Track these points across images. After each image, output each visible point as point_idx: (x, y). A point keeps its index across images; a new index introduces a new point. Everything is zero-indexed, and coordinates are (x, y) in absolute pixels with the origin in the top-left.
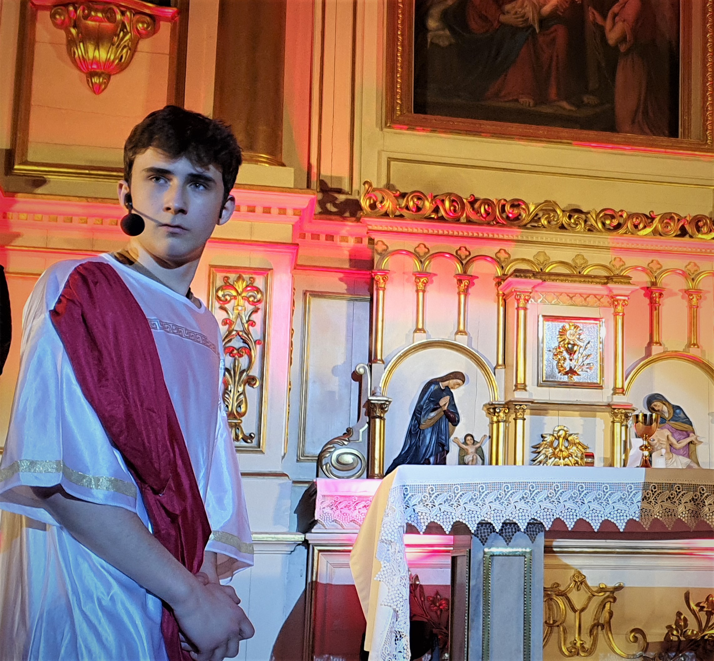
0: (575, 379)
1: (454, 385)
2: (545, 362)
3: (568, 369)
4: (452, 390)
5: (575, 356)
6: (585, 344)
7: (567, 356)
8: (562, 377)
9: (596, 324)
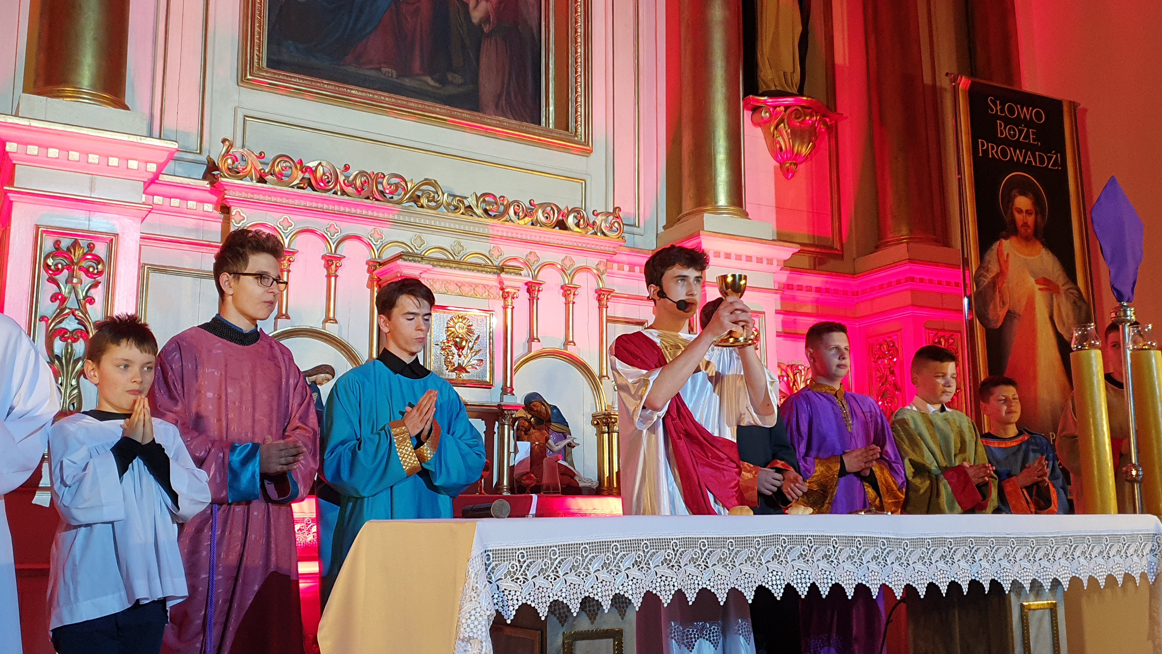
0: (464, 376)
1: (323, 380)
2: (432, 357)
3: (456, 365)
4: (319, 386)
5: (464, 352)
6: (474, 338)
7: (455, 351)
8: (450, 373)
9: (486, 317)
